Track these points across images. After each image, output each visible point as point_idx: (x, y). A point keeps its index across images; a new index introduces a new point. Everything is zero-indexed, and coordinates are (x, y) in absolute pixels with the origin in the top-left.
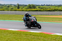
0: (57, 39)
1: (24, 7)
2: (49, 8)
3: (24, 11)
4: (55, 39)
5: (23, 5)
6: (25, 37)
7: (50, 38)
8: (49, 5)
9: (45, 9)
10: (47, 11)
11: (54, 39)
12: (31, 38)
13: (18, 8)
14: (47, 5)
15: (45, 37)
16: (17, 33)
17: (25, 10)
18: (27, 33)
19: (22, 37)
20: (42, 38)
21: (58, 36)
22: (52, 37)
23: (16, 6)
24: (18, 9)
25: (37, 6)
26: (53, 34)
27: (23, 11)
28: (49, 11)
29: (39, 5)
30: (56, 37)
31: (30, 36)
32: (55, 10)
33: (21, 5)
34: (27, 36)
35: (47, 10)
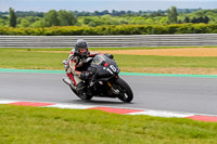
0: (147, 130)
1: (33, 21)
2: (123, 22)
3: (33, 33)
5: (30, 14)
6: (37, 127)
7: (125, 127)
8: (123, 12)
9: (107, 27)
10: (114, 33)
12: (58, 129)
13: (14, 23)
14: (115, 14)
15: (106, 124)
16: (9, 114)
17: (36, 30)
18: (43, 113)
19: (26, 125)
20: (98, 127)
21: (152, 119)
22: (133, 123)
23: (6, 18)
24: (11, 29)
25: (81, 15)
26: (133, 114)
27: (29, 34)
28: (122, 33)
29: (88, 14)
30: (145, 124)
31: (55, 121)
32: (142, 28)
33: (24, 15)
34: (45, 121)
35: (115, 29)
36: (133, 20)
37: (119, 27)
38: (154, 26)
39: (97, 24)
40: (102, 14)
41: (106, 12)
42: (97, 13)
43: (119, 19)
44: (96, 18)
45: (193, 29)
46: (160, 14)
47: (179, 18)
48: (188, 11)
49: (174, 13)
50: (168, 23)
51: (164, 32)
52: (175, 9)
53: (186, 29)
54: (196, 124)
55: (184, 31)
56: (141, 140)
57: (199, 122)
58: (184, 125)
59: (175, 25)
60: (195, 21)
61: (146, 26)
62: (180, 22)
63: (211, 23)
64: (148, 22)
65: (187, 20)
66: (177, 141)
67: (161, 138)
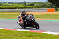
0: (17, 35)
2: (11, 5)
4: (16, 34)
7: (11, 34)
9: (6, 7)
10: (8, 8)
11: (14, 34)
15: (6, 33)
21: (19, 32)
26: (14, 30)
30: (17, 33)
32: (16, 7)
36: (14, 5)
37: (10, 7)
38: (20, 6)
39: (4, 6)
40: (5, 3)
41: (6, 2)
42: (4, 3)
43: (10, 4)
44: (3, 4)
45: (30, 7)
46: (21, 3)
47: (26, 4)
48: (29, 2)
49: (25, 3)
50: (23, 6)
51: (22, 8)
52: (25, 2)
53: (28, 7)
54: (31, 33)
55: (28, 8)
56: (16, 37)
57: (32, 32)
58: (28, 33)
59: (25, 6)
60: (30, 5)
61: (17, 6)
62: (27, 5)
63: (35, 6)
64: (18, 5)
65: (28, 5)
66: (26, 37)
67: (21, 37)
